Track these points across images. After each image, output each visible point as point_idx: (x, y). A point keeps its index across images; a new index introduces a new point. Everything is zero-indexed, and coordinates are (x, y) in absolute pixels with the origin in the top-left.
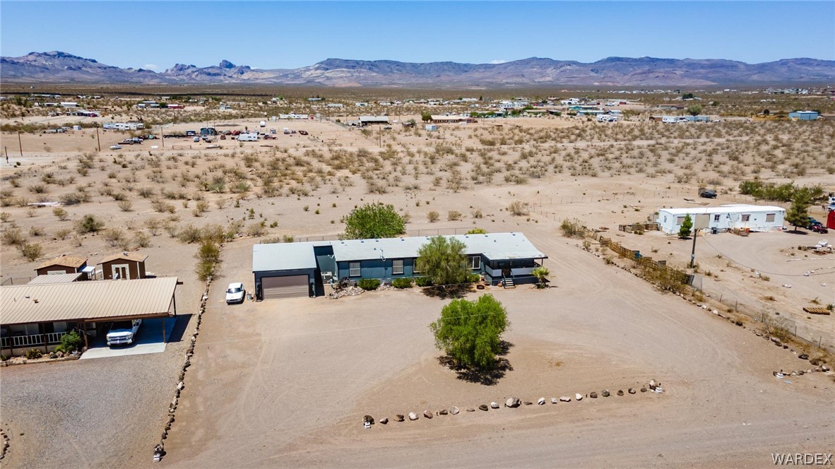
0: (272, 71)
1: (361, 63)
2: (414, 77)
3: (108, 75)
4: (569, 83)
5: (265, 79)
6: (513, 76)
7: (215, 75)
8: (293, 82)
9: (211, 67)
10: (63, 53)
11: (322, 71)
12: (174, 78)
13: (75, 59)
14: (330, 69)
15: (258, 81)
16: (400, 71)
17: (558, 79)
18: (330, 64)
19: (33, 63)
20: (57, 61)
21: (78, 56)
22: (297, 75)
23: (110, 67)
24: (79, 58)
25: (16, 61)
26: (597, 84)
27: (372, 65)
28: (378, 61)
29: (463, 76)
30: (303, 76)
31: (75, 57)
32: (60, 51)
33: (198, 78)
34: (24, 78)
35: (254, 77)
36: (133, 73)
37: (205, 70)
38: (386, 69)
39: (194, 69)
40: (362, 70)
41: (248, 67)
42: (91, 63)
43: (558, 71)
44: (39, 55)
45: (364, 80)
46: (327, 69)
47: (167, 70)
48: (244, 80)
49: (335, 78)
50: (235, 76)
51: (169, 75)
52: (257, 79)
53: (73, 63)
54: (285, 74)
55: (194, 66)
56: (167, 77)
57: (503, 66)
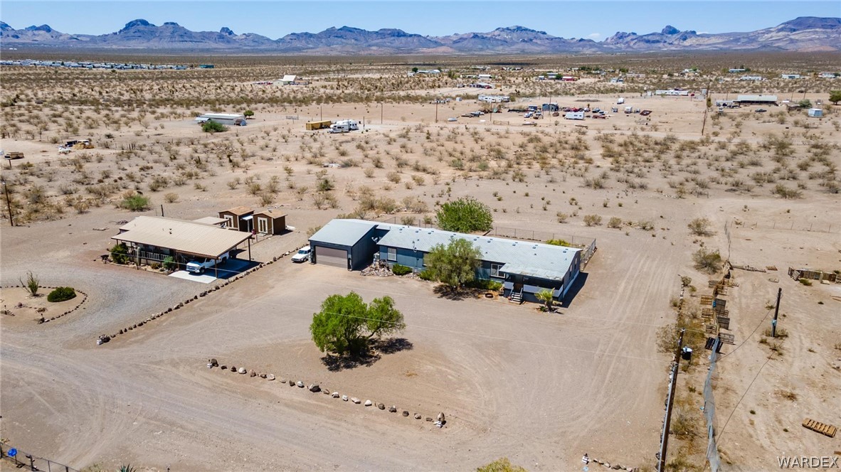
0: (721, 35)
5: (710, 44)
7: (654, 42)
8: (744, 48)
9: (651, 34)
10: (521, 27)
11: (787, 33)
12: (611, 46)
13: (529, 32)
14: (798, 30)
15: (701, 48)
18: (801, 24)
19: (497, 38)
20: (515, 35)
21: (532, 29)
22: (751, 38)
23: (556, 38)
24: (533, 31)
25: (485, 36)
30: (759, 39)
31: (530, 30)
32: (520, 25)
33: (635, 47)
34: (487, 51)
35: (698, 43)
36: (574, 43)
37: (644, 37)
39: (634, 37)
41: (694, 32)
42: (542, 35)
44: (503, 30)
46: (794, 30)
47: (607, 39)
48: (685, 46)
49: (803, 41)
50: (676, 43)
51: (608, 44)
52: (700, 45)
53: (526, 36)
54: (736, 38)
55: (634, 34)
56: (605, 46)
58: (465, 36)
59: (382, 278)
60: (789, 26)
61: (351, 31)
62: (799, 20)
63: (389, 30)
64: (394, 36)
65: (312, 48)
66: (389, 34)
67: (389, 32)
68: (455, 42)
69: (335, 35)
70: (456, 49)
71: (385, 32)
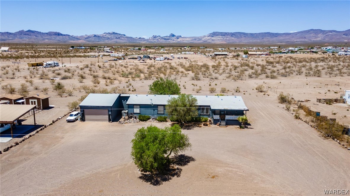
0: (190, 38)
1: (228, 33)
2: (251, 39)
3: (129, 40)
4: (330, 41)
5: (187, 41)
6: (299, 38)
7: (167, 39)
8: (198, 42)
9: (166, 36)
10: (114, 33)
11: (211, 37)
12: (152, 41)
15: (184, 42)
16: (245, 37)
17: (324, 39)
18: (214, 34)
19: (105, 37)
20: (112, 36)
21: (119, 33)
22: (200, 39)
23: (130, 37)
24: (120, 34)
25: (99, 36)
26: (346, 41)
27: (233, 34)
28: (235, 33)
29: (275, 39)
30: (203, 39)
31: (118, 34)
33: (161, 41)
34: (101, 42)
35: (183, 40)
36: (137, 39)
37: (164, 38)
38: (239, 36)
39: (160, 37)
40: (228, 36)
41: (181, 36)
42: (124, 36)
43: (324, 35)
44: (107, 34)
45: (228, 41)
46: (213, 36)
47: (150, 38)
48: (178, 41)
49: (216, 40)
50: (175, 40)
51: (150, 40)
53: (118, 36)
54: (195, 39)
55: (160, 36)
56: (149, 41)
57: (295, 33)
58: (90, 36)
59: (134, 124)
60: (211, 35)
61: (33, 32)
62: (214, 33)
63: (53, 32)
64: (56, 35)
67: (53, 33)
68: (86, 38)
69: (24, 34)
70: (87, 41)
71: (51, 33)
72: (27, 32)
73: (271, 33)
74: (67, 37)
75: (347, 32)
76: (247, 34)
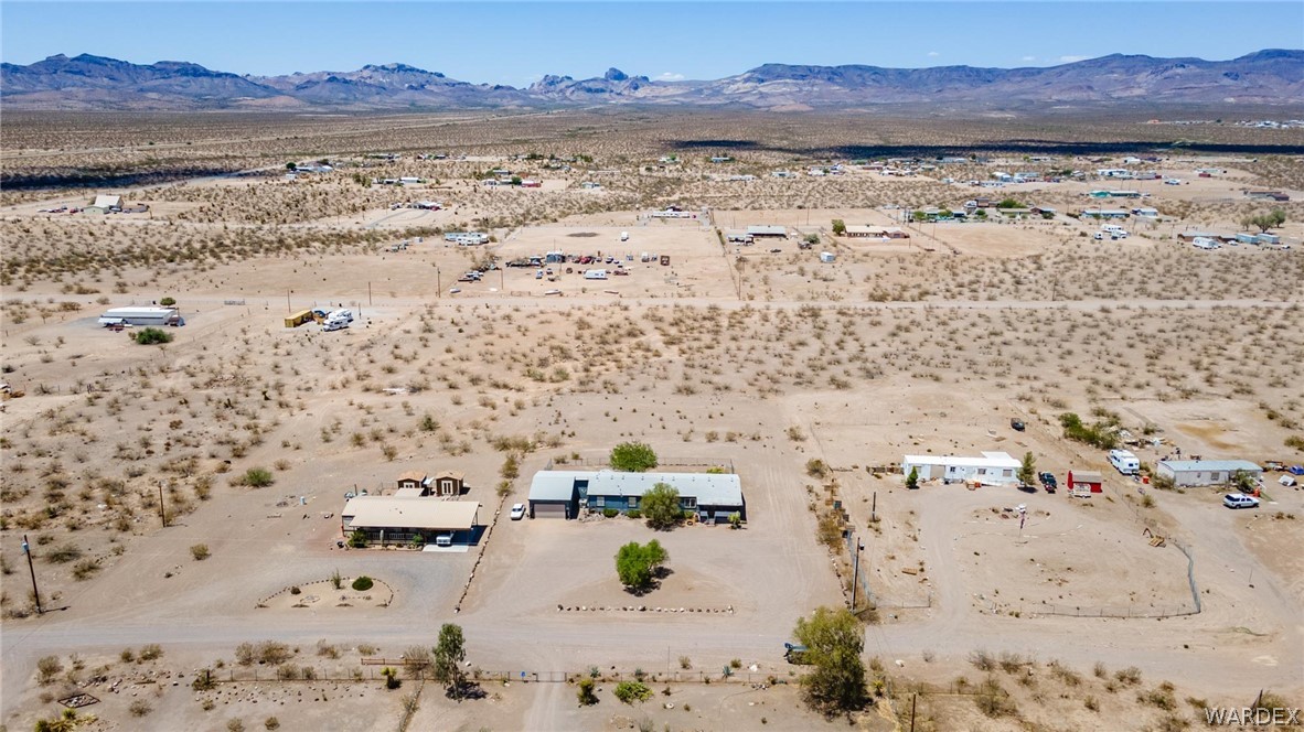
0: (679, 84)
1: (816, 70)
2: (898, 92)
3: (456, 94)
4: (1177, 100)
5: (668, 96)
6: (1070, 89)
7: (597, 91)
8: (709, 102)
9: (591, 80)
10: (404, 66)
11: (754, 84)
12: (541, 97)
13: (417, 74)
14: (766, 80)
15: (658, 101)
16: (878, 82)
17: (1157, 93)
18: (767, 73)
19: (368, 81)
20: (396, 77)
22: (717, 92)
23: (459, 84)
24: (423, 72)
25: (348, 78)
26: (1232, 100)
27: (834, 73)
28: (844, 67)
29: (984, 90)
30: (725, 91)
31: (418, 70)
32: (401, 62)
33: (573, 97)
34: (357, 102)
35: (653, 94)
36: (488, 92)
37: (585, 84)
38: (855, 78)
39: (570, 83)
40: (817, 81)
41: (646, 78)
42: (437, 79)
43: (1159, 77)
44: (376, 69)
45: (818, 97)
46: (763, 81)
47: (533, 85)
48: (639, 99)
49: (773, 95)
50: (626, 92)
51: (535, 93)
52: (657, 97)
53: (415, 80)
54: (698, 88)
55: (569, 78)
56: (532, 96)
57: (1057, 70)
58: (314, 78)
60: (756, 75)
61: (100, 64)
62: (765, 68)
63: (175, 64)
64: (186, 74)
65: (22, 93)
66: (178, 71)
67: (176, 68)
68: (299, 88)
69: (67, 68)
70: (303, 98)
71: (168, 67)
72: (76, 62)
73: (972, 69)
74: (228, 82)
75: (1237, 65)
76: (886, 70)
